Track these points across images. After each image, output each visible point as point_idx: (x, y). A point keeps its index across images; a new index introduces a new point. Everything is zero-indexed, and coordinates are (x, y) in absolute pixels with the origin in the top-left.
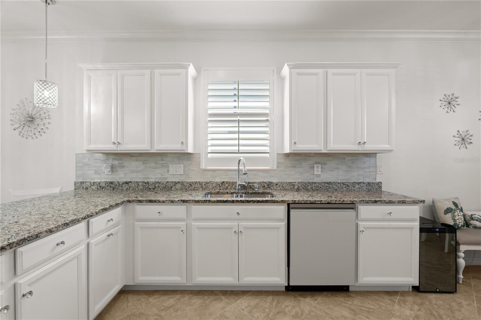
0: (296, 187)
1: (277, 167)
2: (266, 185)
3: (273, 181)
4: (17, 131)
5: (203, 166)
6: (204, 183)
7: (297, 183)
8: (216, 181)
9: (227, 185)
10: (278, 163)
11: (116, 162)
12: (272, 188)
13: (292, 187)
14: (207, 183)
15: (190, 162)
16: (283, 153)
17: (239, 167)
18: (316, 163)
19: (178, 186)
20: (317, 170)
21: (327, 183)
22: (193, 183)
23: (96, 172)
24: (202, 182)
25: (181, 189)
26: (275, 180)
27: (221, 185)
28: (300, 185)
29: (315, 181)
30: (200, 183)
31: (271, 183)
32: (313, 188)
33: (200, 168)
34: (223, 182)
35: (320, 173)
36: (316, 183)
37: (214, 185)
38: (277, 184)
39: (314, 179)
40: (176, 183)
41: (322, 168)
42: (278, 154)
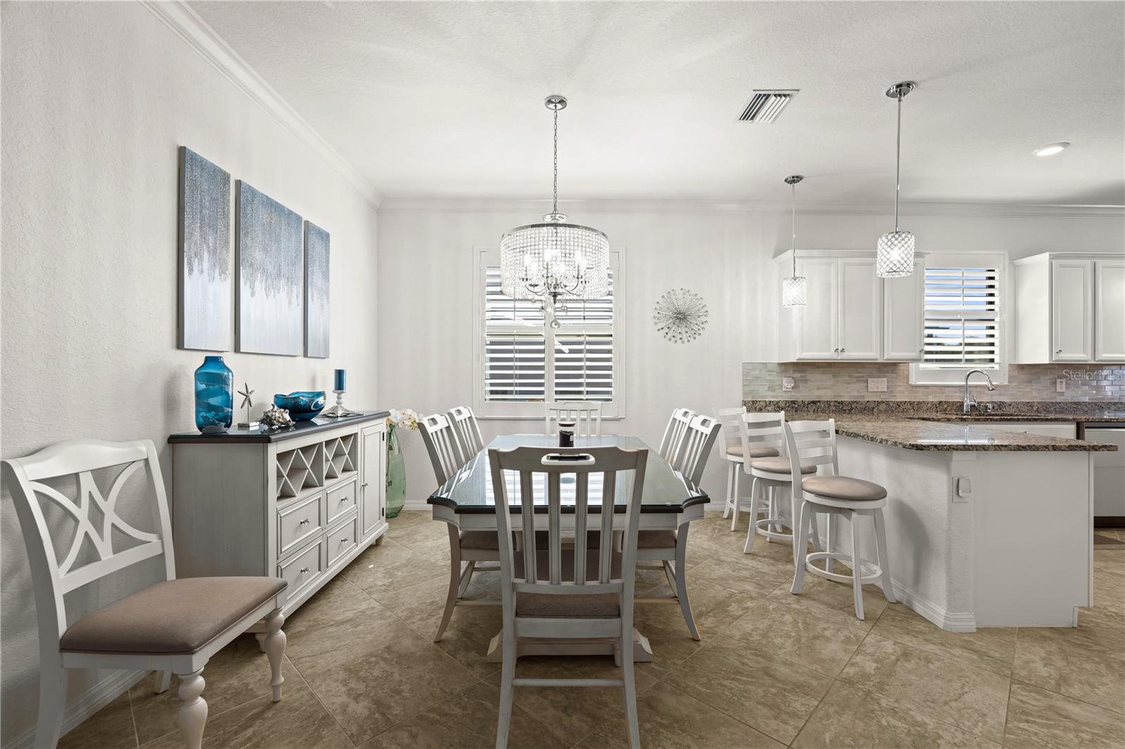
0: (1035, 408)
1: (1009, 382)
2: (996, 406)
3: (1006, 401)
4: (663, 333)
5: (913, 381)
6: (916, 403)
7: (1036, 404)
8: (931, 401)
9: (946, 406)
10: (1010, 377)
11: (798, 375)
12: (1004, 409)
13: (1030, 408)
14: (919, 403)
15: (895, 375)
16: (1017, 363)
17: (967, 382)
18: (1061, 377)
19: (882, 407)
20: (1061, 387)
21: (1075, 403)
22: (901, 402)
23: (771, 389)
24: (914, 402)
25: (886, 411)
26: (1006, 400)
27: (938, 405)
28: (1040, 406)
29: (1058, 401)
30: (911, 403)
31: (1003, 403)
32: (1057, 410)
33: (908, 383)
34: (941, 402)
35: (1064, 390)
36: (1060, 403)
37: (929, 405)
38: (1010, 405)
39: (1056, 398)
40: (879, 403)
41: (1066, 383)
42: (1010, 365)
